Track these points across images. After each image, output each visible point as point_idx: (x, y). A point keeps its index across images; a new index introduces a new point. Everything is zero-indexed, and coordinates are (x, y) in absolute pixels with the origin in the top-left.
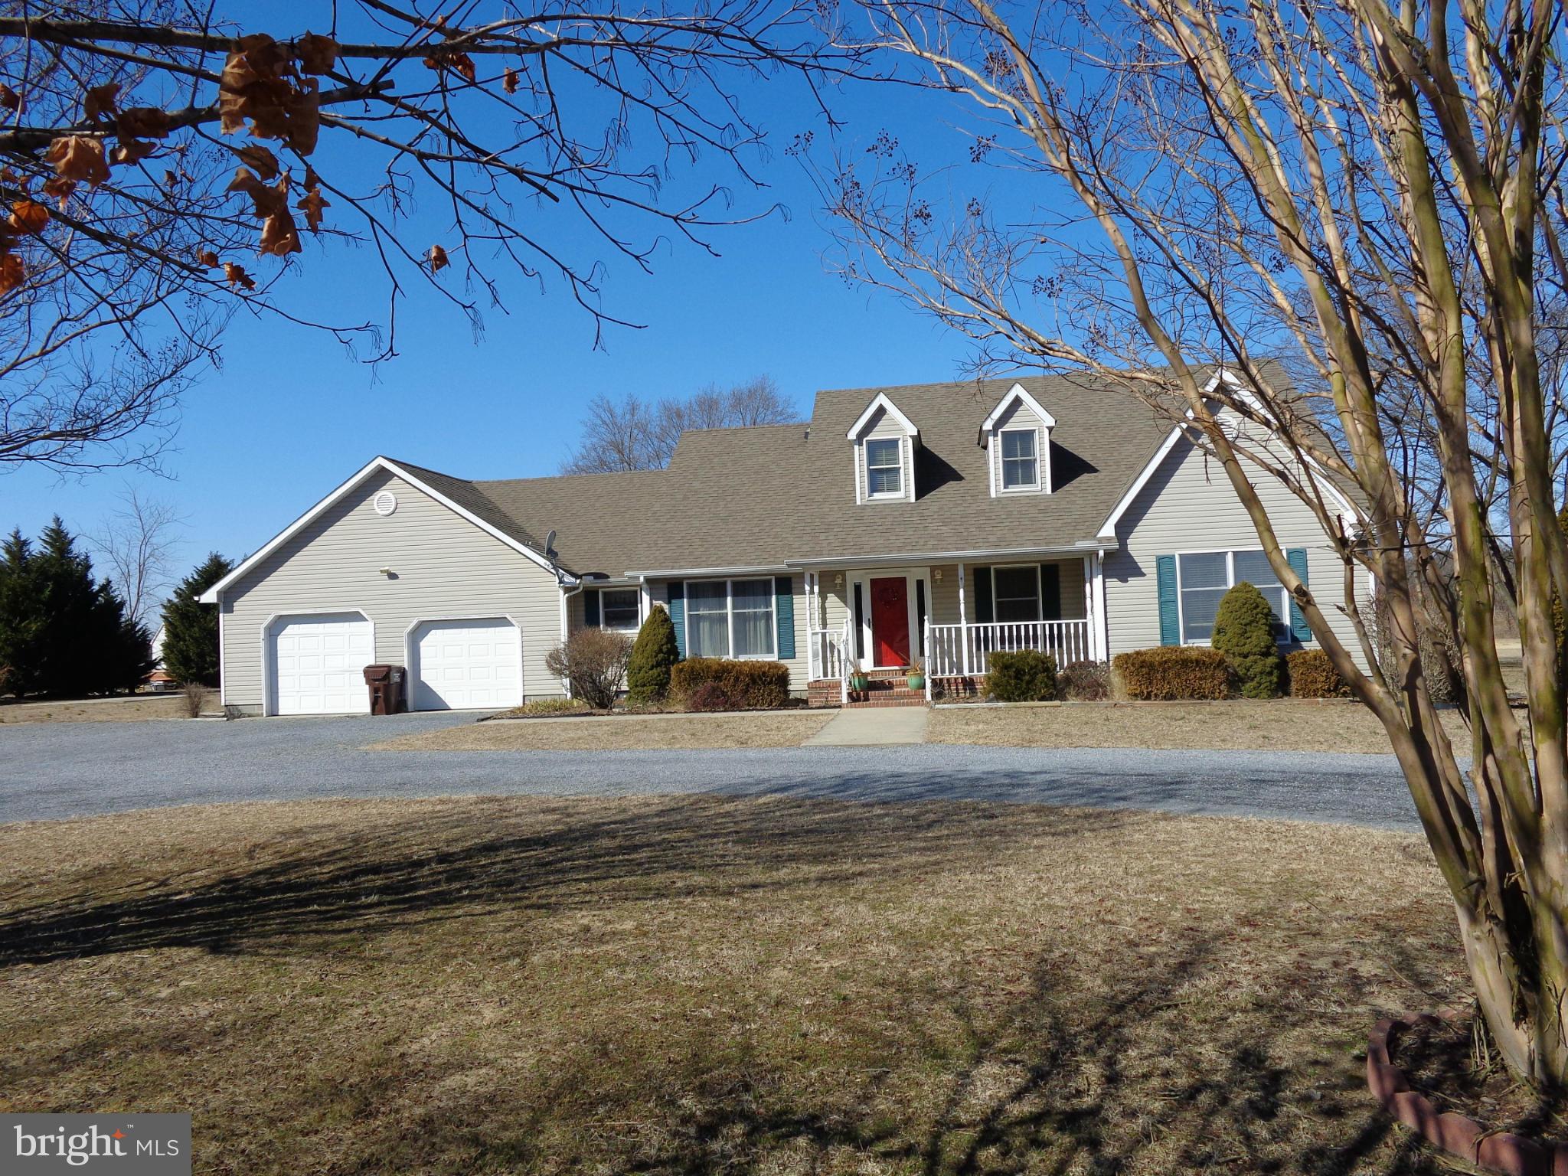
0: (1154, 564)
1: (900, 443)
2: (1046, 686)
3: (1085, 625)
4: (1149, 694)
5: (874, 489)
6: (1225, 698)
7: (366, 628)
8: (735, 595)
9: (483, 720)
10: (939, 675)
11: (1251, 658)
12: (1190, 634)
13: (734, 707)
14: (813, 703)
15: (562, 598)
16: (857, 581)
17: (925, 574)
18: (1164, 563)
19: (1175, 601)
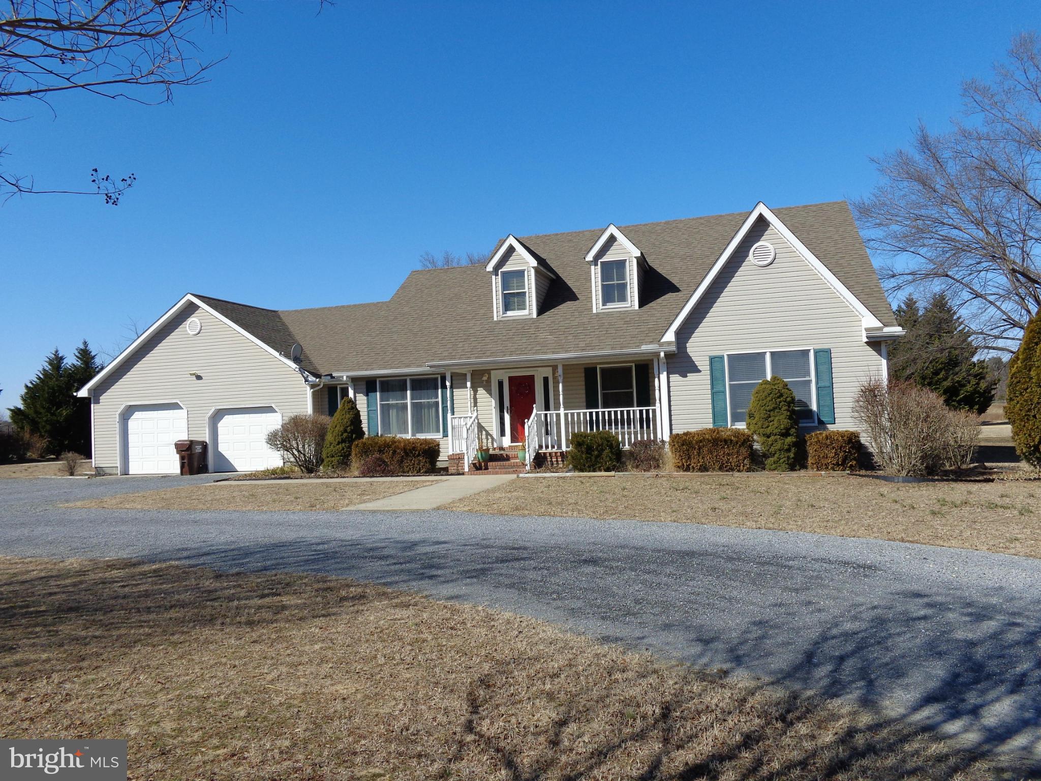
0: (708, 363)
1: (526, 273)
2: (611, 459)
3: (654, 411)
4: (688, 466)
5: (507, 307)
6: (749, 470)
7: (181, 414)
8: (413, 389)
9: (217, 481)
10: (544, 450)
11: (772, 438)
12: (736, 418)
13: (391, 474)
14: (451, 470)
15: (309, 392)
16: (500, 378)
17: (548, 372)
18: (715, 361)
19: (724, 392)
